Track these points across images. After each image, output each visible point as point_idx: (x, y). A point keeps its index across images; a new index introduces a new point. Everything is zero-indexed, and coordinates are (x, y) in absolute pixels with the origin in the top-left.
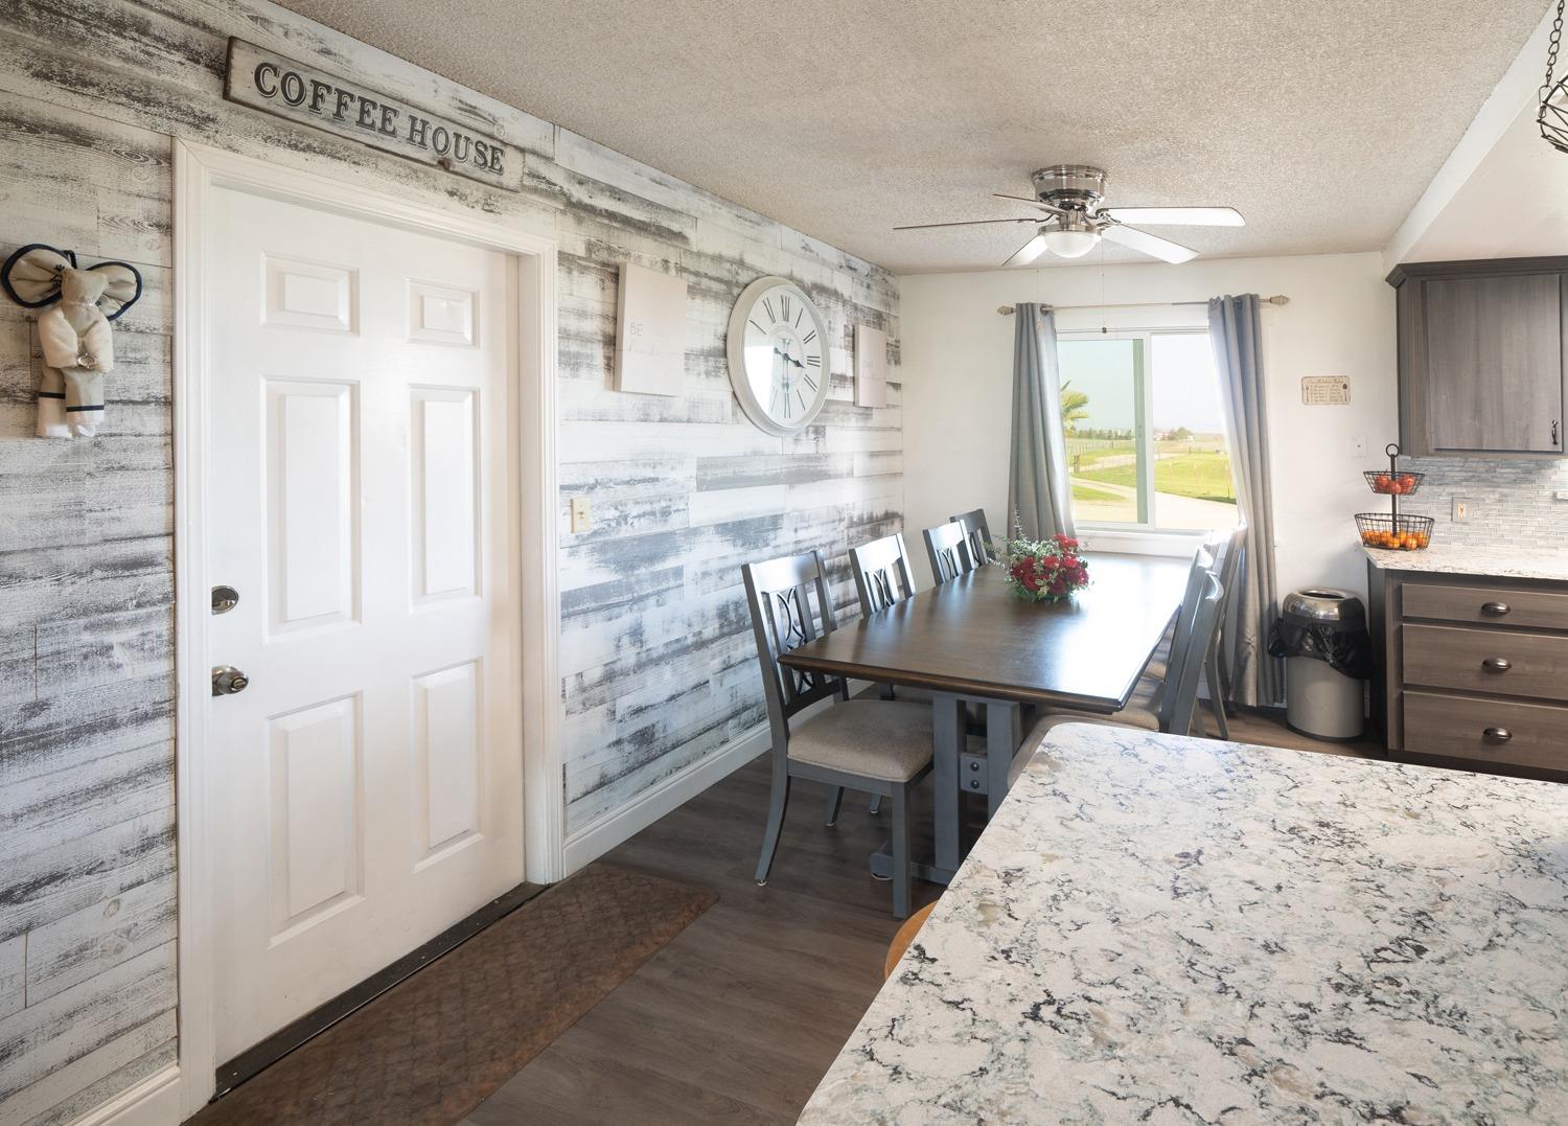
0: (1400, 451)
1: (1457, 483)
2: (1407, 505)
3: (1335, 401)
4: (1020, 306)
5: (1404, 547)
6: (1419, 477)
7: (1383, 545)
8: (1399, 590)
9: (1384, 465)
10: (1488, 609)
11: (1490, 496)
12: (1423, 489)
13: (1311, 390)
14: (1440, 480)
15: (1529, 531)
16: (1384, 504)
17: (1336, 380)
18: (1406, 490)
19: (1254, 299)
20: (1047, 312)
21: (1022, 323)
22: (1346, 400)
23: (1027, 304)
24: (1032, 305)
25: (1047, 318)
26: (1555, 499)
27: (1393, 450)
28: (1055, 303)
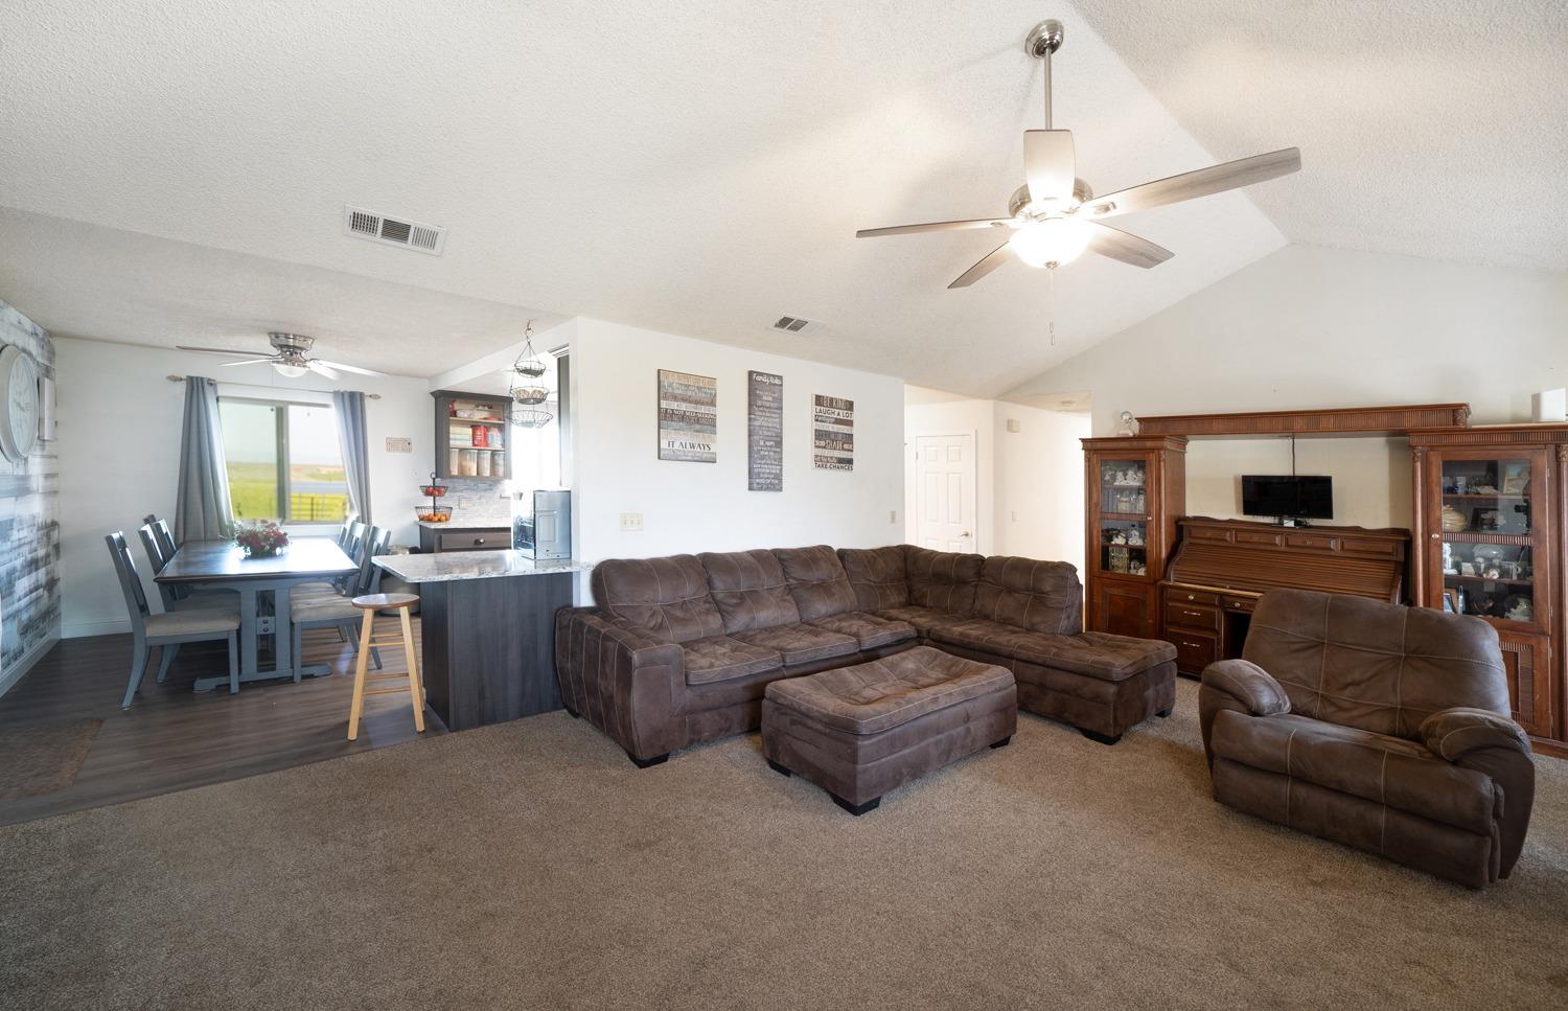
0: (437, 477)
1: (461, 491)
2: (441, 502)
3: (403, 450)
4: (188, 377)
5: (440, 520)
6: (446, 488)
7: (429, 520)
8: (441, 537)
9: (430, 483)
10: (477, 542)
11: (475, 497)
12: (447, 494)
13: (392, 445)
14: (454, 490)
15: (491, 511)
16: (429, 501)
17: (405, 440)
18: (441, 494)
19: (362, 395)
20: (211, 384)
21: (192, 389)
22: (410, 450)
23: (197, 378)
24: (202, 379)
25: (212, 388)
26: (501, 497)
27: (434, 476)
28: (218, 380)
